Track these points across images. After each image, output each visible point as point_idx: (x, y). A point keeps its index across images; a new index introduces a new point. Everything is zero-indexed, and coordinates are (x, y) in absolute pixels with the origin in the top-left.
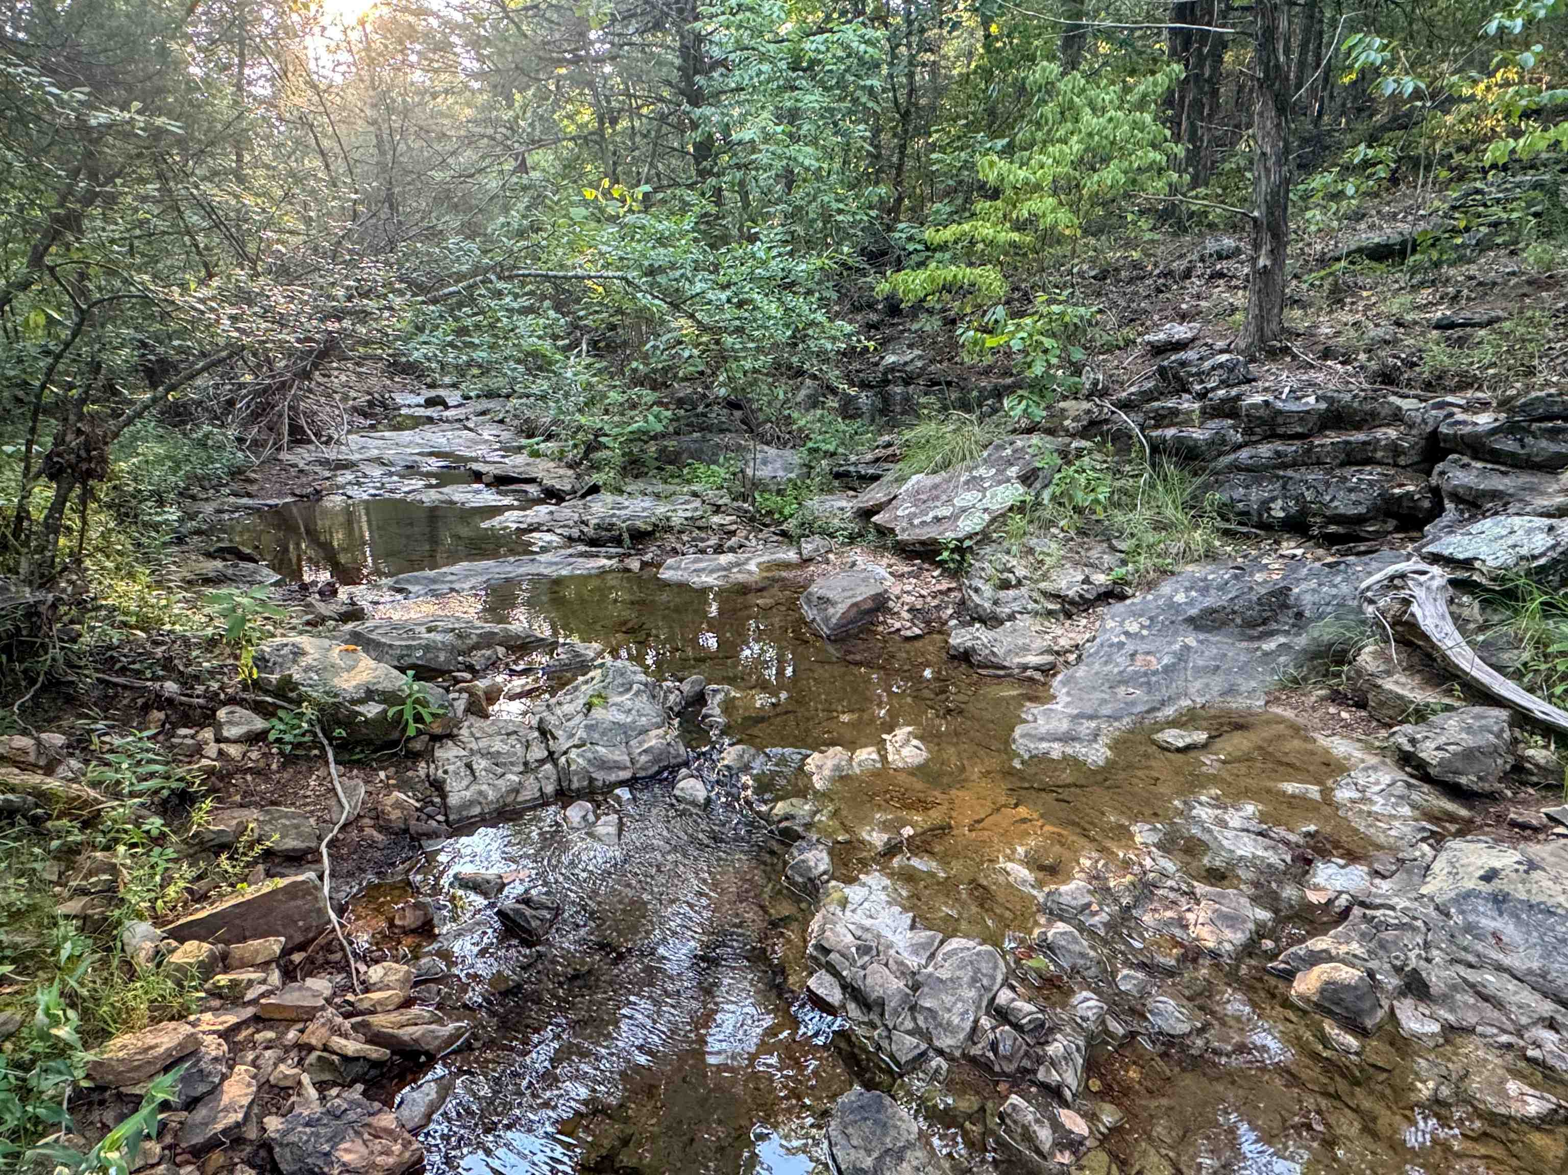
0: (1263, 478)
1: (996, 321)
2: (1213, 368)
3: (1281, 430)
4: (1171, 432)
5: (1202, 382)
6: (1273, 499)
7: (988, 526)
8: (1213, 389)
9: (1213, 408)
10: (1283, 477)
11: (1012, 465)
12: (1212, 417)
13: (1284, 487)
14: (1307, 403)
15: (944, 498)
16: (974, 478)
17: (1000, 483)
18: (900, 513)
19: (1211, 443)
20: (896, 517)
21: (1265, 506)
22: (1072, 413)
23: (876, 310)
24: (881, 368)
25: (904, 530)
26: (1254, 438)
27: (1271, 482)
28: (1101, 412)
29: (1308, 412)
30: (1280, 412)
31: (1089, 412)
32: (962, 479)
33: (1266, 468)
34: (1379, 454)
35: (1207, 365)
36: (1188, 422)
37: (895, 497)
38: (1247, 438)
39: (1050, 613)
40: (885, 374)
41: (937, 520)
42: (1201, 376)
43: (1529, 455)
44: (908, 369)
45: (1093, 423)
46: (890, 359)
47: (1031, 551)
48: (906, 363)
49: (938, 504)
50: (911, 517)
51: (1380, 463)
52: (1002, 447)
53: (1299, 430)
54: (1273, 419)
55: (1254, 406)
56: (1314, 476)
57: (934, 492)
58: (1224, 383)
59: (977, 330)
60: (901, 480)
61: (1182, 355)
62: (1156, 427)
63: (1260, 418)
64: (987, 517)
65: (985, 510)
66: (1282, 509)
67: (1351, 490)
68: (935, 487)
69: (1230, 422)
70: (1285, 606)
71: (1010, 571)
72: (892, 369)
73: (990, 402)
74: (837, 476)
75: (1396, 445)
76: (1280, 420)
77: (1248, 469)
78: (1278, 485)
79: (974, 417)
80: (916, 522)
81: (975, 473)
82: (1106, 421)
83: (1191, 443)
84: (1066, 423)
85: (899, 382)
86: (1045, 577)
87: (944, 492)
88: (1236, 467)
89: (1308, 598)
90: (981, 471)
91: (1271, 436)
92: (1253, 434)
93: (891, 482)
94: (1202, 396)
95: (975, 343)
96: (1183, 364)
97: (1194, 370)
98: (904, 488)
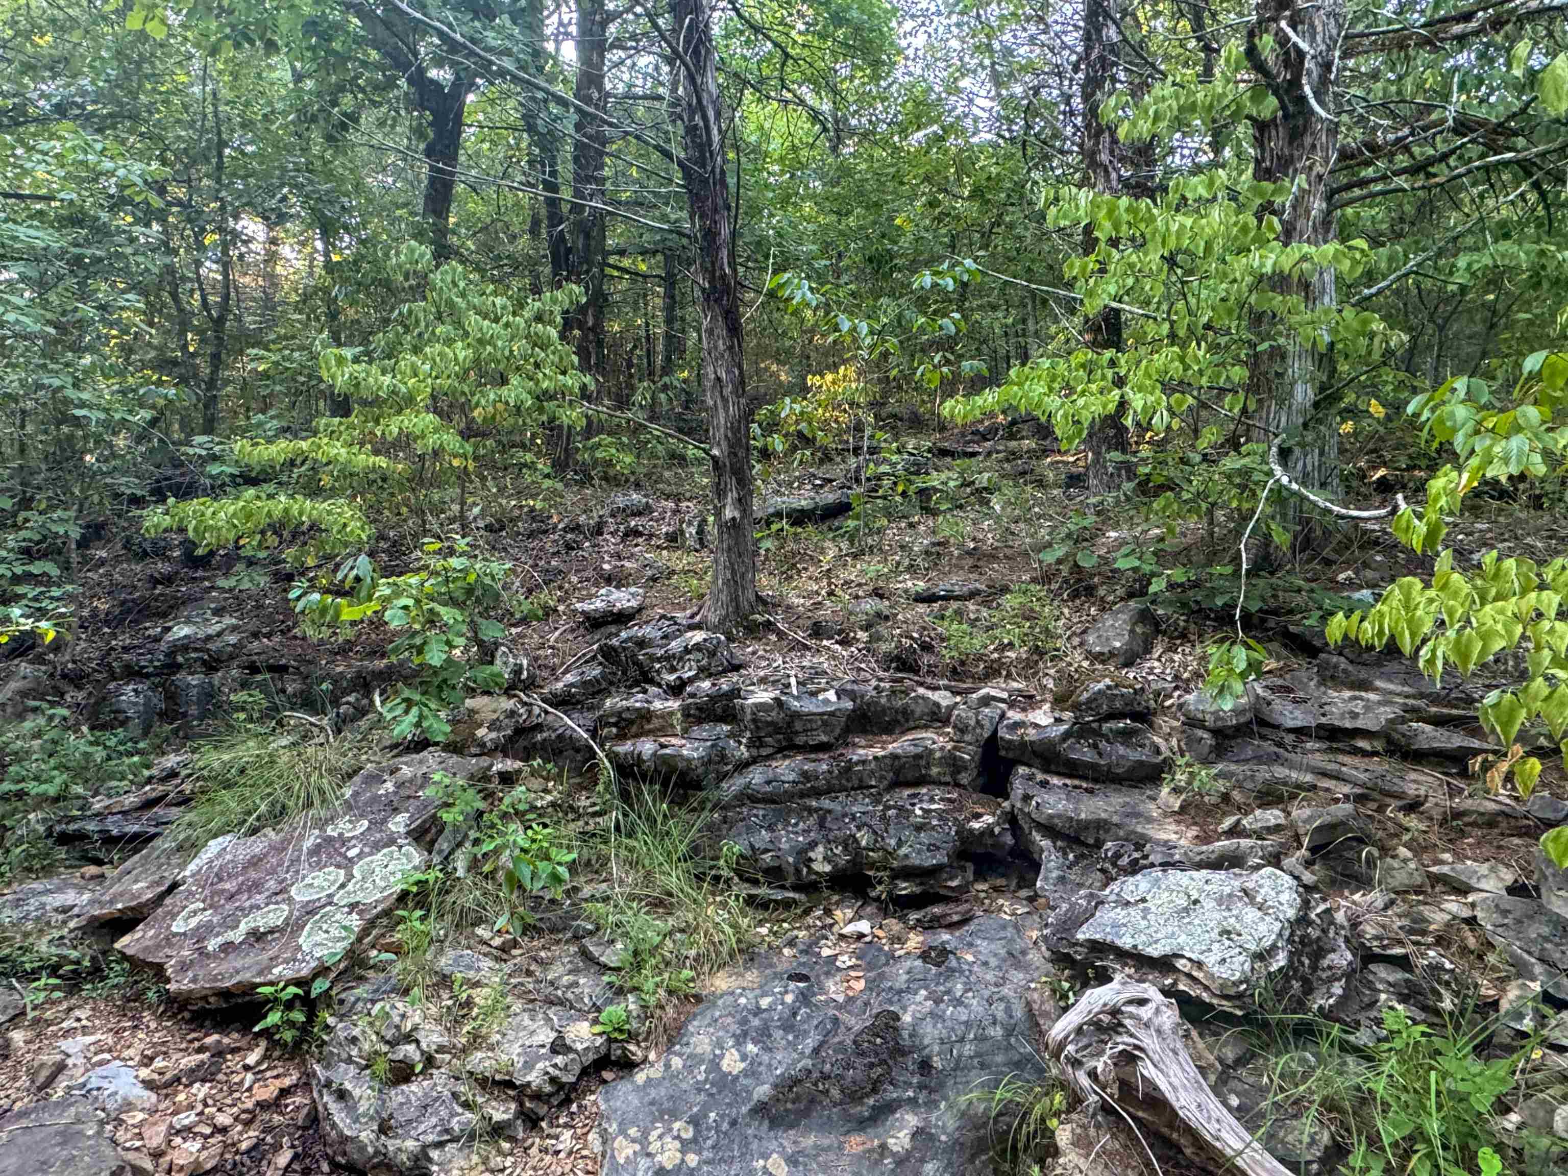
0: (790, 811)
1: (358, 579)
2: (687, 651)
3: (800, 740)
4: (647, 747)
5: (673, 670)
6: (813, 845)
7: (360, 940)
8: (691, 680)
9: (699, 708)
10: (817, 810)
11: (396, 810)
12: (700, 721)
13: (821, 825)
14: (827, 701)
15: (272, 884)
16: (329, 840)
17: (377, 847)
18: (178, 926)
19: (707, 762)
20: (170, 939)
21: (803, 855)
22: (487, 715)
23: (169, 559)
24: (163, 646)
25: (184, 967)
26: (764, 752)
27: (801, 818)
28: (530, 712)
29: (832, 714)
30: (796, 715)
31: (512, 714)
32: (308, 844)
33: (790, 796)
34: (935, 771)
35: (675, 645)
36: (665, 729)
37: (174, 886)
38: (755, 752)
39: (497, 1131)
40: (171, 654)
41: (257, 936)
42: (672, 661)
43: (1109, 766)
44: (211, 646)
45: (520, 731)
46: (181, 631)
47: (445, 981)
48: (209, 638)
49: (259, 899)
50: (200, 935)
51: (938, 783)
52: (376, 779)
53: (824, 738)
54: (790, 725)
55: (760, 707)
56: (860, 806)
57: (253, 874)
58: (704, 672)
59: (326, 591)
60: (188, 848)
61: (636, 631)
62: (622, 737)
63: (772, 723)
64: (355, 922)
65: (353, 906)
66: (826, 859)
67: (919, 828)
68: (255, 862)
69: (726, 728)
70: (899, 1051)
71: (409, 1038)
72: (185, 646)
73: (351, 698)
74: (64, 839)
75: (955, 758)
76: (798, 726)
77: (769, 800)
78: (812, 821)
79: (325, 721)
80: (212, 944)
81: (330, 831)
82: (539, 727)
83: (681, 765)
84: (481, 732)
85: (198, 666)
86: (476, 1040)
87: (273, 872)
88: (749, 797)
89: (931, 1033)
90: (343, 827)
91: (788, 748)
92: (762, 745)
93: (169, 854)
94: (676, 690)
95: (323, 611)
96: (642, 643)
97: (660, 652)
98: (192, 867)
